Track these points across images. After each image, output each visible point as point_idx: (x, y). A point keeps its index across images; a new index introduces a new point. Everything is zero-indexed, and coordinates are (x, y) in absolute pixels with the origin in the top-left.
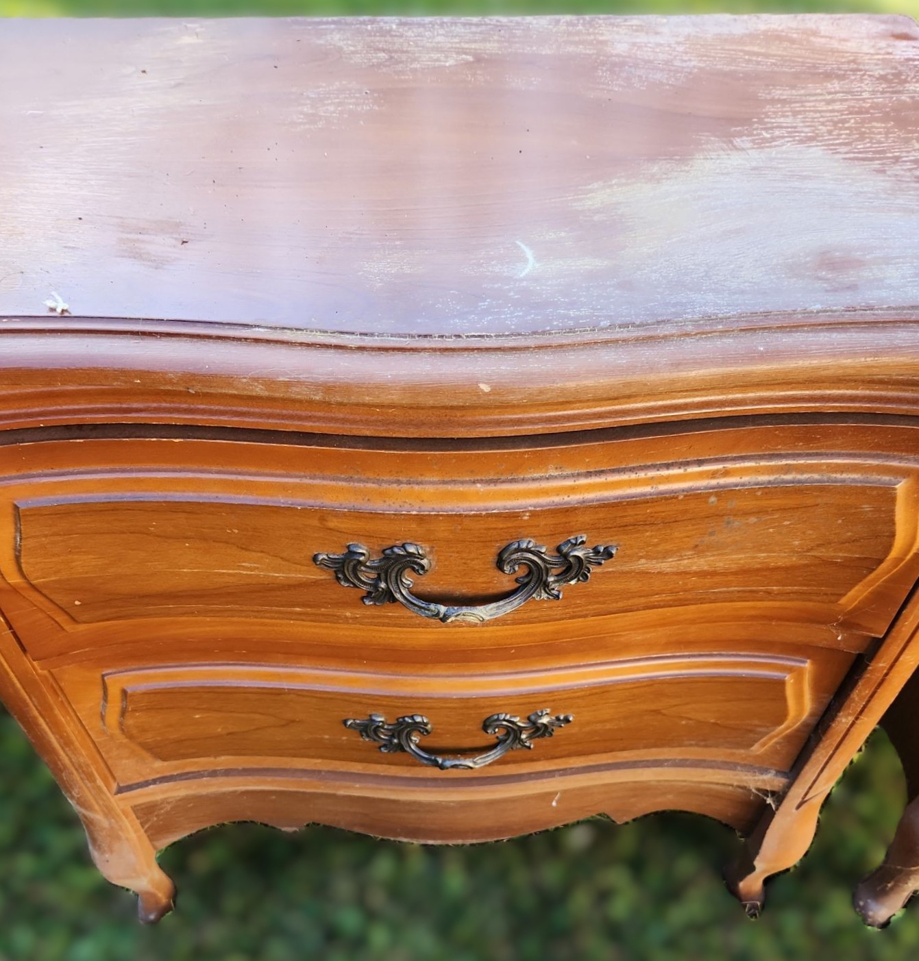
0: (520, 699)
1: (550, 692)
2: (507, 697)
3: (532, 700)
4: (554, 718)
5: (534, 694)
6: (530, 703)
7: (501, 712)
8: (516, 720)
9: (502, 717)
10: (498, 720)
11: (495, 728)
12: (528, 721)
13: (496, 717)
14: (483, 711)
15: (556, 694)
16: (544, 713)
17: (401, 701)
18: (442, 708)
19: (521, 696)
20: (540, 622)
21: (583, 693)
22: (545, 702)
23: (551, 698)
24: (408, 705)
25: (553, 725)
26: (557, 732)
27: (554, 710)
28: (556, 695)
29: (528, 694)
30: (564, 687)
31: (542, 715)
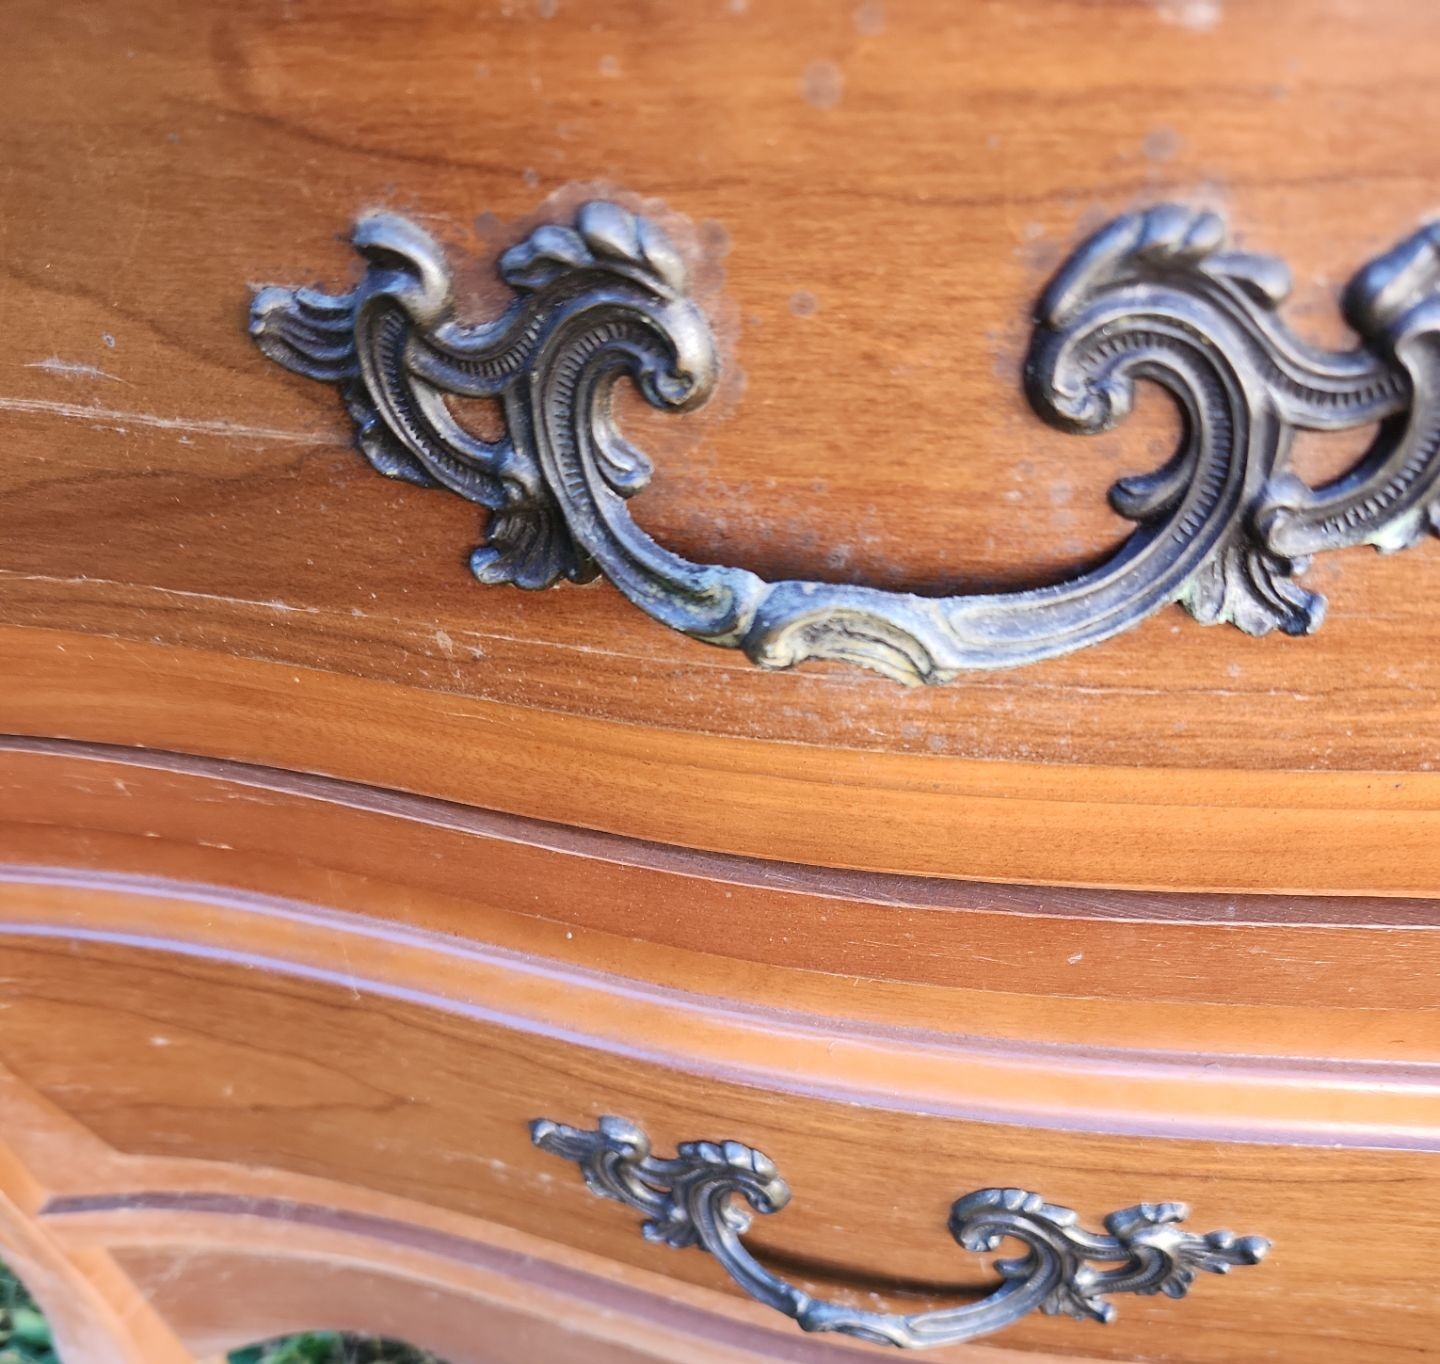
0: (1083, 1148)
1: (1199, 1145)
2: (1037, 1133)
3: (1126, 1162)
4: (1198, 1238)
5: (1135, 1139)
6: (1117, 1171)
7: (1014, 1182)
8: (1065, 1219)
9: (1016, 1200)
10: (999, 1208)
11: (992, 1233)
12: (1103, 1231)
13: (993, 1198)
14: (951, 1169)
15: (1221, 1154)
16: (1167, 1214)
17: (684, 1087)
18: (814, 1133)
19: (1085, 1138)
20: (1201, 762)
21: (1323, 1169)
22: (1173, 1175)
23: (1199, 1168)
24: (705, 1104)
25: (1192, 1262)
26: (1202, 1285)
27: (1202, 1209)
28: (1216, 1161)
29: (1118, 1138)
30: (1256, 1134)
31: (1155, 1222)
